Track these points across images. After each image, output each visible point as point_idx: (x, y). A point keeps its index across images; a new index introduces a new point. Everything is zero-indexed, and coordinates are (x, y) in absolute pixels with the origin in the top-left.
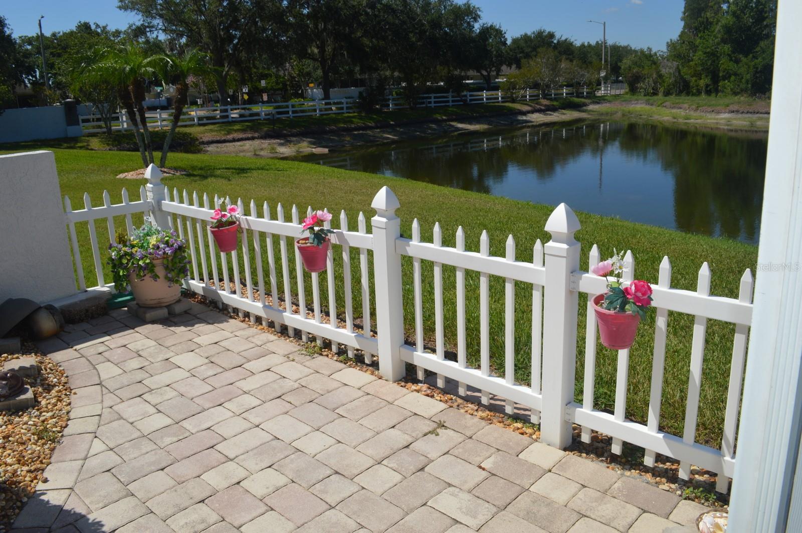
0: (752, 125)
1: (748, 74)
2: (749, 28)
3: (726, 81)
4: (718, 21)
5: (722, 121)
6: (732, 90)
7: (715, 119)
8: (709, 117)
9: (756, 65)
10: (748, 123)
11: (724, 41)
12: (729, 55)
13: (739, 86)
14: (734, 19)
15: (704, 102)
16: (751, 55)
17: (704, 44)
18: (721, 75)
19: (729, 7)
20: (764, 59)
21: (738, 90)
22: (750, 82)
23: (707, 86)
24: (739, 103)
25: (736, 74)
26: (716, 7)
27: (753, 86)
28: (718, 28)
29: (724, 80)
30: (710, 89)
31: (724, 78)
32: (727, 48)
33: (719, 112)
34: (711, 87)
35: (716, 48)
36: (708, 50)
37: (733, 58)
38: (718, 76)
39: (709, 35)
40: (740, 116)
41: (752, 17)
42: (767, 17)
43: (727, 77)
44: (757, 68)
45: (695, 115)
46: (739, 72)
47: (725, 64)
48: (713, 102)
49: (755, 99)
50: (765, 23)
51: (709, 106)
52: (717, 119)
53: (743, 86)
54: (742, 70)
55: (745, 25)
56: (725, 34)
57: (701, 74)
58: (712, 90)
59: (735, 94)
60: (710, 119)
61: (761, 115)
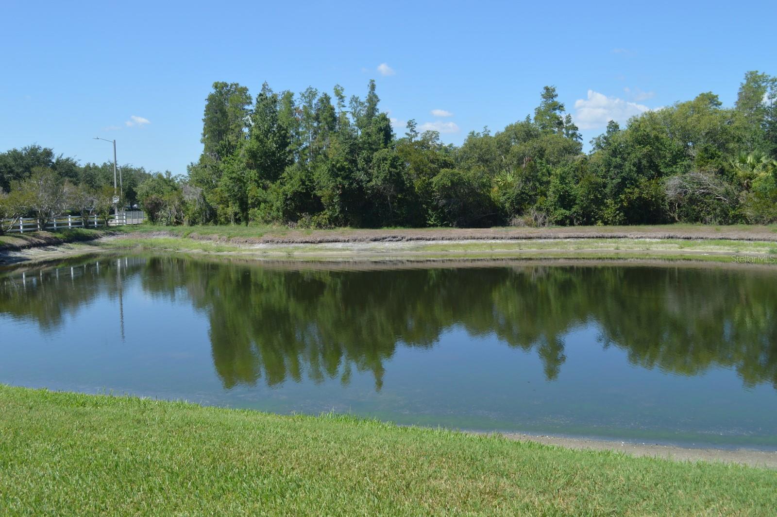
0: (289, 256)
1: (277, 201)
2: (274, 153)
3: (256, 209)
4: (242, 145)
5: (257, 253)
6: (263, 218)
7: (249, 250)
8: (243, 248)
9: (285, 191)
10: (285, 254)
11: (250, 166)
12: (256, 181)
13: (269, 214)
14: (258, 143)
15: (235, 232)
16: (279, 181)
17: (229, 169)
18: (250, 202)
19: (251, 131)
20: (292, 185)
21: (270, 219)
22: (281, 210)
23: (236, 214)
24: (273, 232)
25: (265, 202)
26: (237, 130)
27: (284, 214)
28: (242, 152)
29: (254, 208)
30: (239, 217)
31: (254, 206)
32: (253, 173)
33: (252, 243)
34: (240, 215)
35: (241, 174)
36: (234, 175)
37: (261, 185)
38: (247, 204)
39: (233, 159)
40: (275, 246)
41: (276, 143)
42: (290, 143)
43: (257, 204)
44: (287, 195)
45: (227, 246)
46: (268, 199)
47: (253, 191)
48: (246, 232)
49: (287, 228)
50: (288, 149)
51: (242, 236)
52: (252, 250)
53: (275, 214)
54: (271, 197)
55: (269, 149)
56: (250, 158)
57: (227, 201)
58: (243, 217)
59: (267, 222)
60: (245, 250)
61: (297, 245)
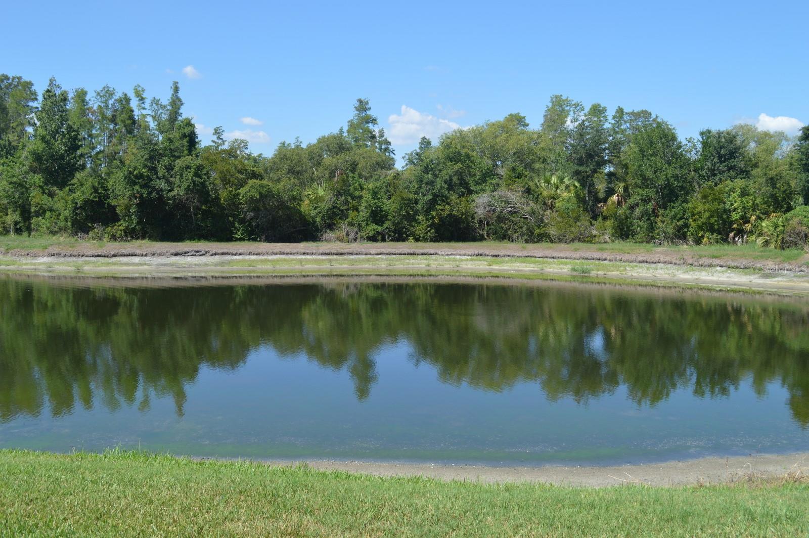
0: (78, 270)
1: (65, 209)
2: (62, 157)
3: (40, 218)
4: (24, 146)
5: (41, 267)
6: (48, 228)
7: (32, 264)
8: (24, 262)
9: (74, 199)
10: (73, 268)
11: (33, 170)
12: (40, 187)
13: (56, 223)
14: (44, 145)
15: (15, 243)
16: (67, 188)
17: (8, 172)
18: (33, 210)
19: (36, 131)
20: (83, 193)
21: (56, 229)
22: (69, 220)
23: (16, 223)
24: (59, 244)
25: (51, 210)
26: (19, 129)
27: (73, 225)
28: (25, 154)
29: (37, 216)
30: (21, 227)
31: (38, 214)
32: (38, 178)
33: (35, 256)
34: (21, 224)
35: (23, 178)
36: (15, 179)
37: (46, 191)
38: (30, 212)
39: (13, 162)
40: (62, 260)
41: (65, 145)
42: (81, 146)
43: (41, 212)
44: (76, 203)
45: (4, 259)
46: (55, 207)
47: (37, 198)
48: (27, 243)
49: (77, 240)
50: (79, 152)
51: (23, 248)
52: (35, 264)
53: (62, 224)
54: (59, 205)
55: (57, 152)
56: (34, 161)
57: (7, 209)
58: (24, 227)
59: (53, 233)
60: (26, 264)
61: (87, 259)
